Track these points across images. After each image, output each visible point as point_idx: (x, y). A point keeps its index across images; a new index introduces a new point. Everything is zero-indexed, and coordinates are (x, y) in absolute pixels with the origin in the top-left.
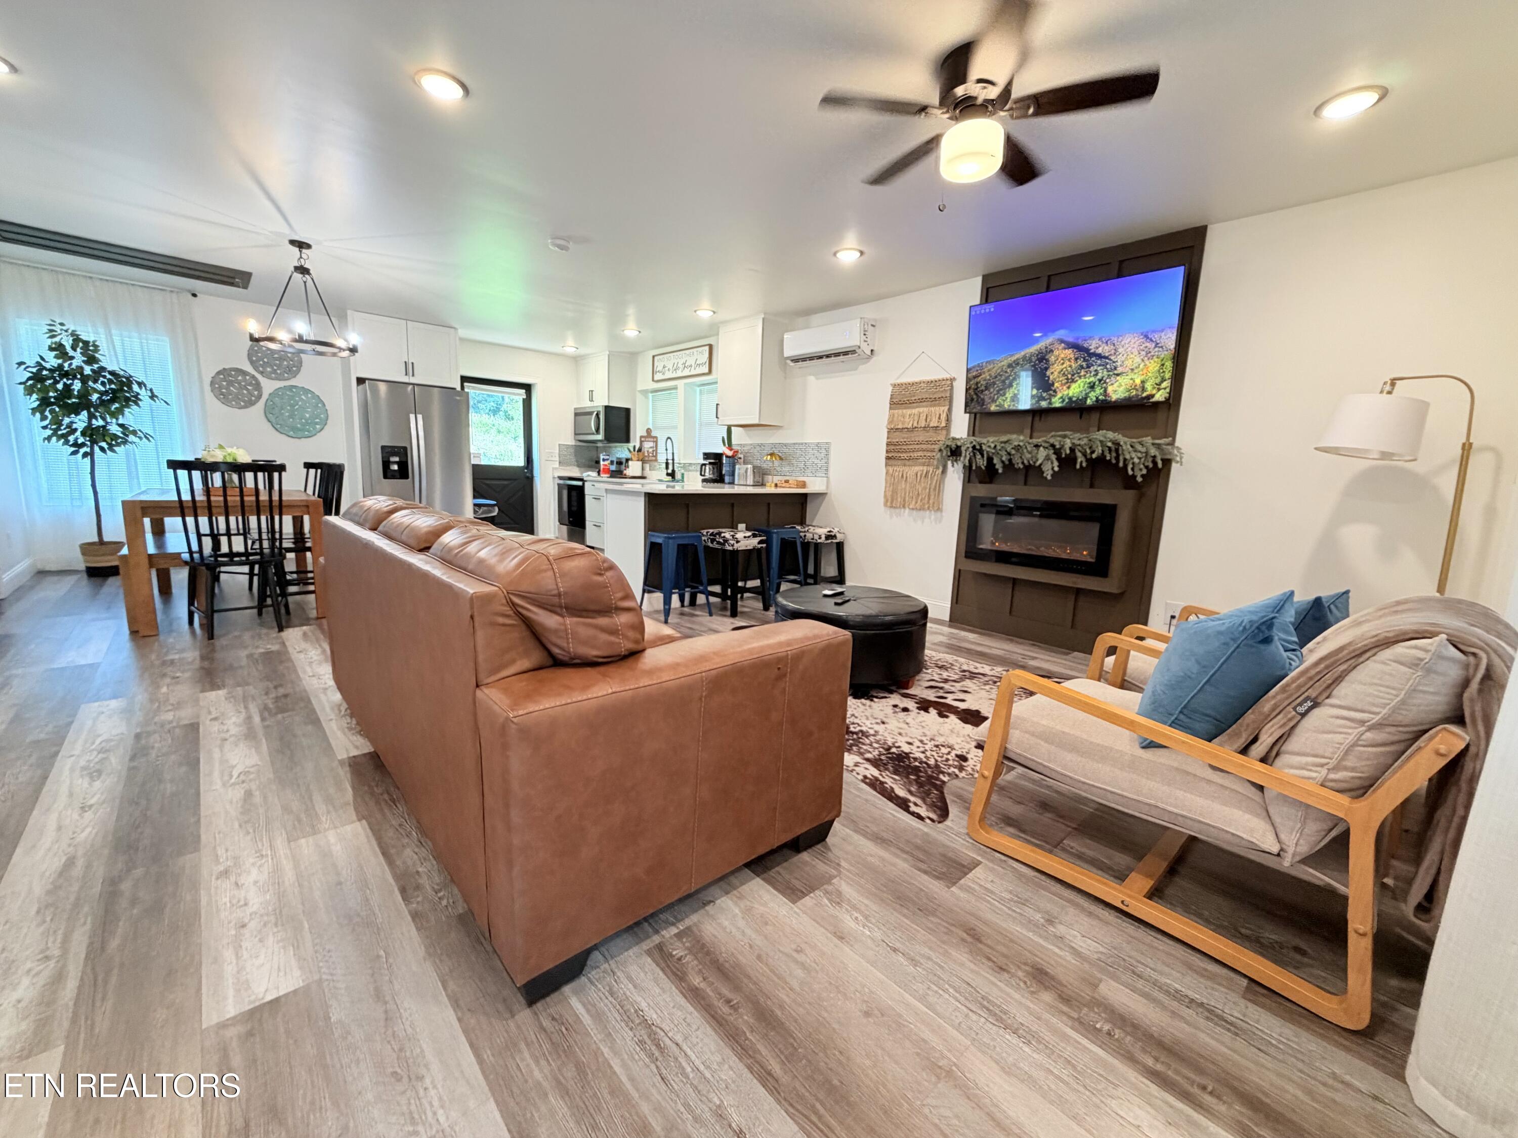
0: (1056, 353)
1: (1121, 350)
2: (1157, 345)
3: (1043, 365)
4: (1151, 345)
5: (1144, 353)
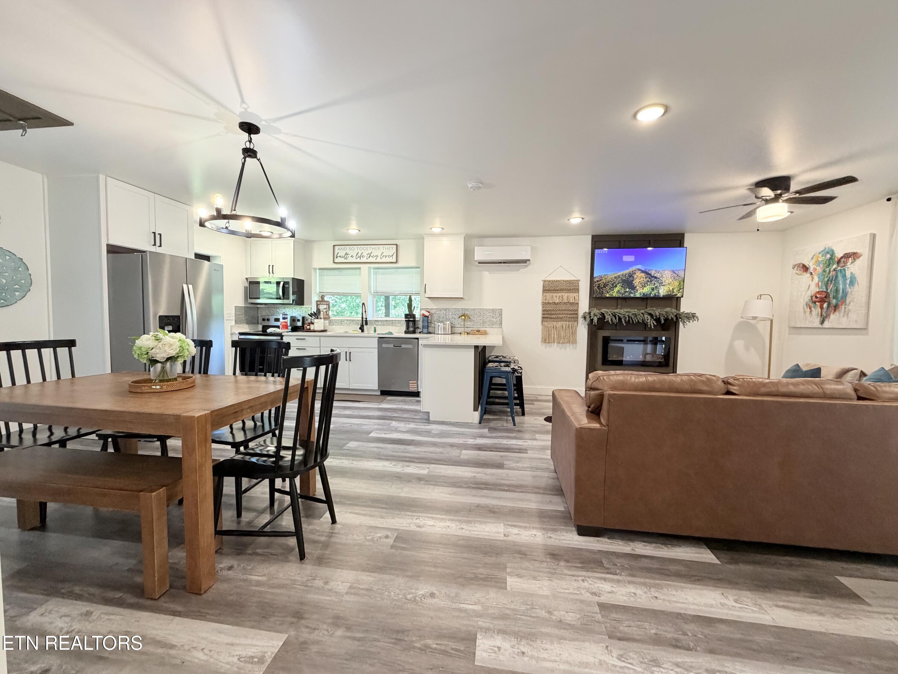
0: (637, 274)
1: (664, 276)
2: (678, 275)
3: (631, 279)
4: (675, 275)
5: (673, 278)
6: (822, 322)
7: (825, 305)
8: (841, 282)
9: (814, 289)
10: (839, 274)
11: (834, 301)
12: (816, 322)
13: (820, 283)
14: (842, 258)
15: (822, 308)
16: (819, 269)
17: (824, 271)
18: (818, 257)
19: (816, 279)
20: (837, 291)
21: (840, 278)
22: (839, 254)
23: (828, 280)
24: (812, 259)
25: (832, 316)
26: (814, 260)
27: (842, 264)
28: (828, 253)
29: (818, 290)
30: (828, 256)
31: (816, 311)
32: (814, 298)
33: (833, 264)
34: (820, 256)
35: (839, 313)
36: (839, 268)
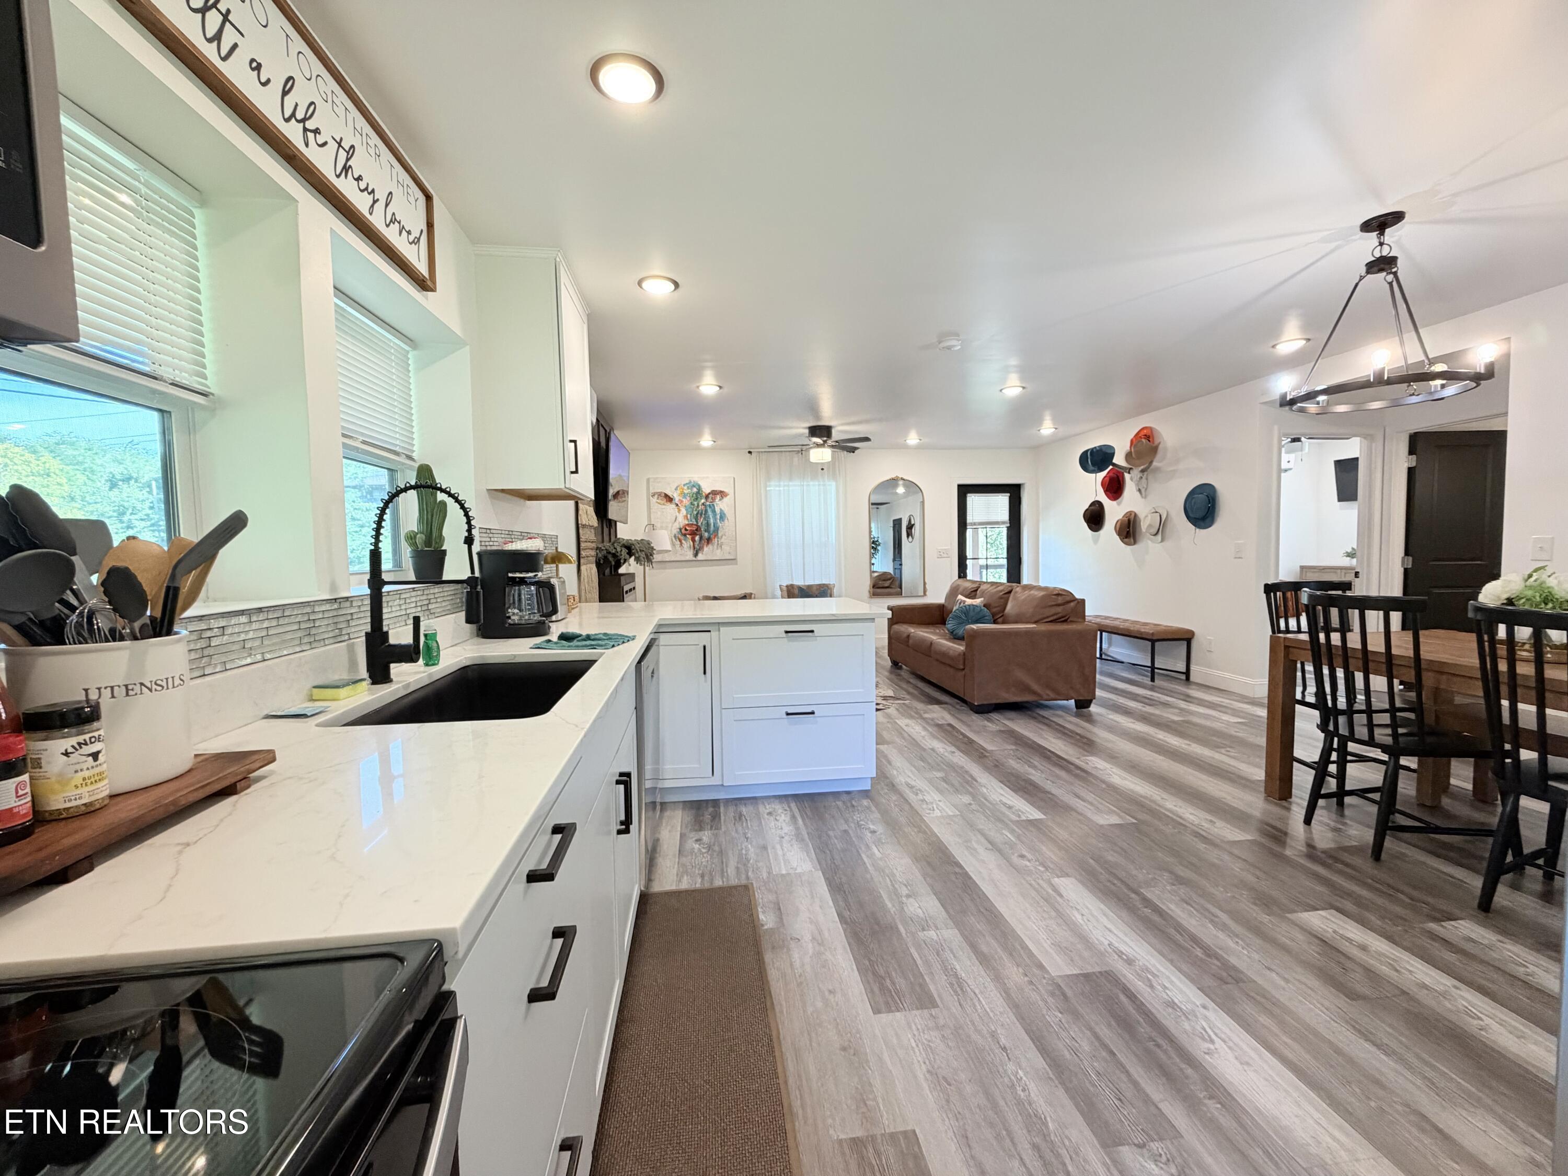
6: (696, 555)
7: (697, 538)
8: (711, 517)
9: (682, 521)
10: (708, 508)
11: (706, 535)
12: (689, 555)
13: (689, 516)
14: (709, 494)
15: (693, 540)
16: (686, 502)
17: (692, 504)
18: (683, 489)
19: (684, 511)
20: (708, 525)
21: (710, 513)
22: (706, 490)
23: (697, 514)
24: (676, 489)
25: (706, 549)
26: (679, 492)
27: (710, 500)
28: (694, 486)
29: (687, 523)
30: (695, 490)
31: (687, 543)
32: (683, 531)
33: (701, 499)
34: (686, 488)
35: (713, 545)
36: (708, 503)
